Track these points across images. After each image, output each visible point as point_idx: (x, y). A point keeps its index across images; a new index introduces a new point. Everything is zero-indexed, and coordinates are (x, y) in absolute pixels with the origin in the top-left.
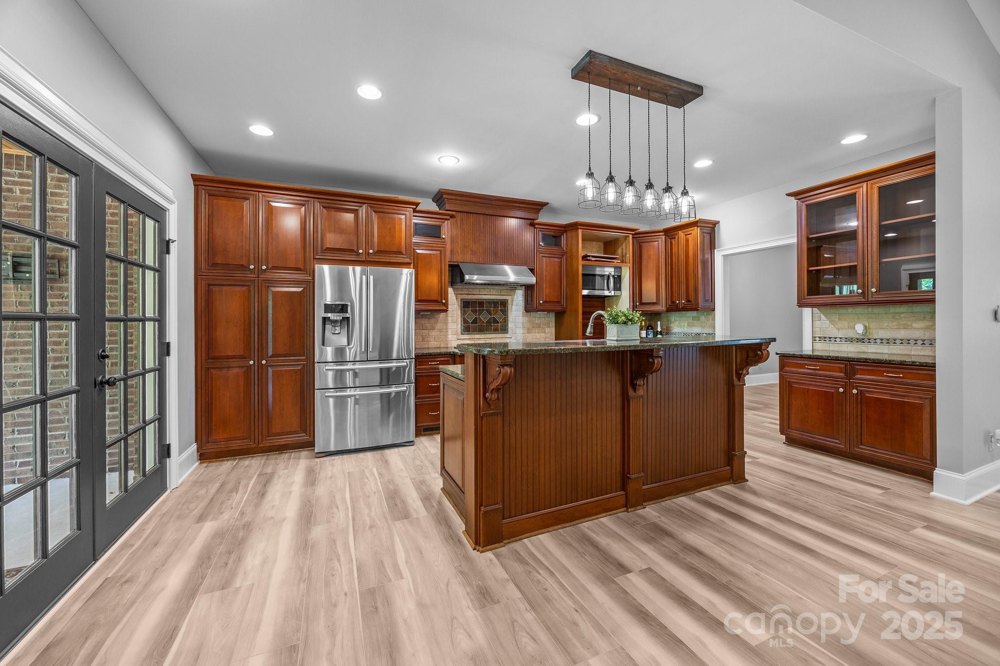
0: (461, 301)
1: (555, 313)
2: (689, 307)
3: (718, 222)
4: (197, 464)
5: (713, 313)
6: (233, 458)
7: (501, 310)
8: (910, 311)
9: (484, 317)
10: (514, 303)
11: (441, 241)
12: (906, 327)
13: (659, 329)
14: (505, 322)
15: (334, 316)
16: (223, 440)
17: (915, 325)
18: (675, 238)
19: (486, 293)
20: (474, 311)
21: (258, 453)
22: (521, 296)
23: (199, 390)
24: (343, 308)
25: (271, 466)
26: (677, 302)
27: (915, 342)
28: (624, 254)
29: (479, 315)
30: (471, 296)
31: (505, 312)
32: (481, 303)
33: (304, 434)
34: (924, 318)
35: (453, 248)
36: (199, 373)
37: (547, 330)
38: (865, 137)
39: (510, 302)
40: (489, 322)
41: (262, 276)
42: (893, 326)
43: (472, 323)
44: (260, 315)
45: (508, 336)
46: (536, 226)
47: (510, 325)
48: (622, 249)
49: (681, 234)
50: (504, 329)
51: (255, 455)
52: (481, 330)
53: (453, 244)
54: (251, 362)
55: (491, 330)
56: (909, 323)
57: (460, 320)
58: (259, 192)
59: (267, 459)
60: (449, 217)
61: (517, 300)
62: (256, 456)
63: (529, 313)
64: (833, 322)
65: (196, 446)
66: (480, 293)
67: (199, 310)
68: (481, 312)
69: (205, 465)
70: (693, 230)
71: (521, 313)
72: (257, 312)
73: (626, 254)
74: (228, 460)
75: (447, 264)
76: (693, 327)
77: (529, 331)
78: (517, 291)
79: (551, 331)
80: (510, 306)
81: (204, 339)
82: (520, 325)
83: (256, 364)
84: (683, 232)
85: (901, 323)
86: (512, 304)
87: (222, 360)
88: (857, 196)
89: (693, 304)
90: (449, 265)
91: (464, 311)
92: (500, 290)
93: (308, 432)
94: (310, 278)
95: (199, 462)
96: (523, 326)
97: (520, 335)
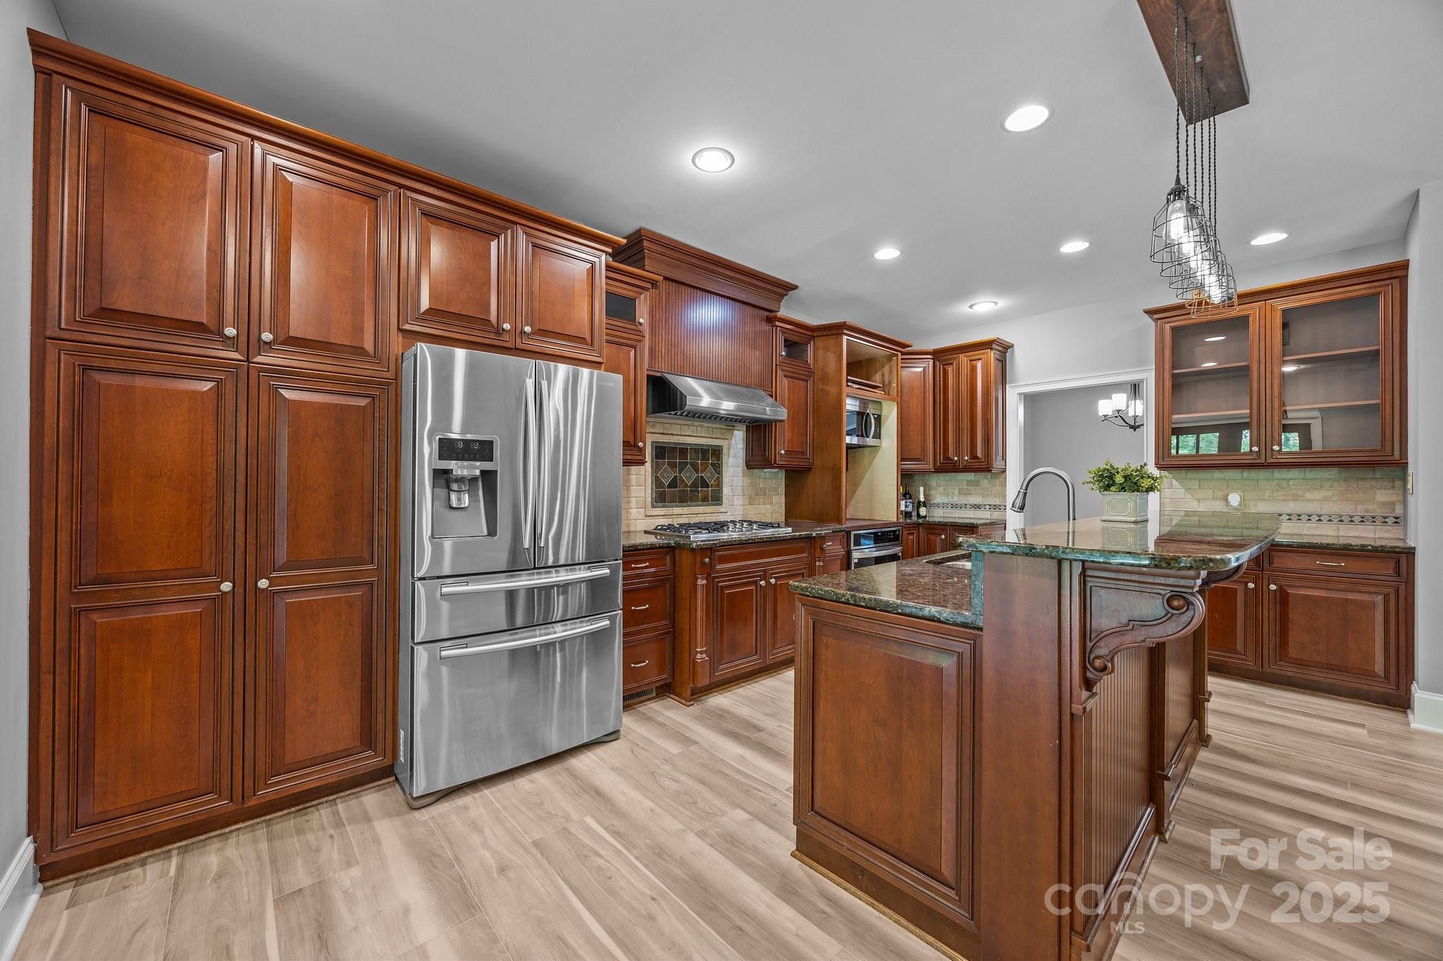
0: (652, 445)
1: (786, 471)
2: (976, 467)
3: (1012, 346)
4: (34, 898)
5: (1003, 476)
6: (157, 851)
7: (712, 465)
8: (1302, 477)
9: (688, 477)
10: (731, 452)
11: (633, 327)
12: (1295, 498)
13: (922, 499)
14: (718, 484)
15: (462, 467)
16: (128, 811)
17: (1308, 495)
18: (952, 364)
19: (691, 434)
20: (673, 465)
21: (237, 823)
22: (741, 442)
23: (47, 679)
24: (483, 450)
25: (299, 862)
26: (956, 458)
27: (1308, 518)
28: (887, 383)
29: (680, 473)
30: (667, 437)
31: (718, 468)
32: (683, 450)
33: (370, 753)
34: (1321, 487)
35: (654, 345)
36: (45, 628)
37: (775, 499)
38: (1284, 236)
39: (725, 451)
40: (694, 485)
41: (259, 359)
42: (1278, 496)
43: (669, 486)
44: (251, 460)
45: (723, 510)
46: (777, 323)
47: (726, 491)
48: (883, 375)
49: (963, 359)
50: (717, 499)
51: (227, 830)
52: (684, 499)
53: (654, 337)
54: (226, 586)
55: (697, 500)
56: (1300, 493)
57: (650, 480)
58: (253, 138)
59: (271, 838)
60: (649, 286)
61: (735, 446)
62: (231, 832)
63: (751, 470)
64: (1191, 491)
65: (32, 847)
66: (683, 433)
67: (47, 440)
68: (683, 466)
69: (64, 895)
70: (984, 354)
71: (740, 469)
72: (244, 452)
73: (890, 382)
74: (143, 863)
75: (646, 373)
76: (968, 496)
77: (751, 500)
78: (735, 432)
79: (779, 501)
80: (725, 458)
81: (64, 523)
82: (739, 491)
83: (240, 590)
84: (966, 356)
85: (1291, 492)
86: (729, 455)
87: (130, 585)
88: (1251, 319)
89: (982, 462)
90: (648, 375)
91: (657, 464)
92: (711, 429)
93: (380, 747)
94: (389, 375)
95: (40, 887)
96: (743, 492)
97: (739, 507)
